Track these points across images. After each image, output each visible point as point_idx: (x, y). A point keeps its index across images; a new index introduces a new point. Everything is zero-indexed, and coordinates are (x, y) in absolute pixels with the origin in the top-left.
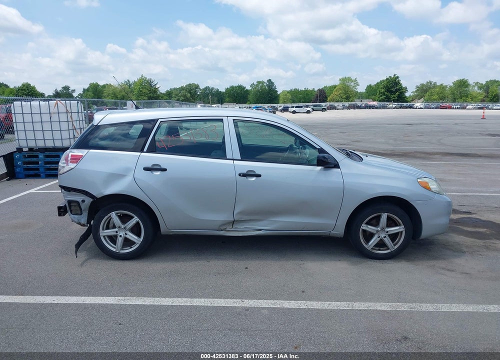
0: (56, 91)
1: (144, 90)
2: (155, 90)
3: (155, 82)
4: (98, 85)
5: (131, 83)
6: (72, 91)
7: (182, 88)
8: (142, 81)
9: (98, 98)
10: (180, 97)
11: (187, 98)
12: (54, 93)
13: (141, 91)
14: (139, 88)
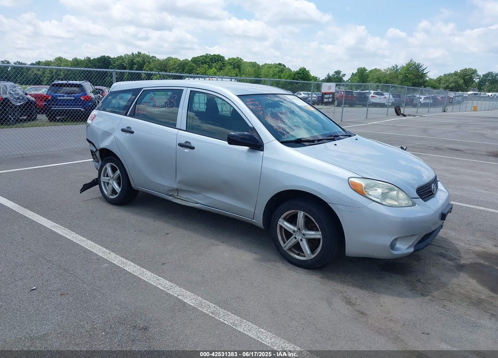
0: (328, 75)
1: (410, 76)
2: (423, 75)
3: (424, 67)
4: (366, 70)
5: (399, 68)
6: (343, 75)
7: (456, 74)
8: (409, 66)
9: (362, 83)
10: (451, 83)
11: (459, 85)
12: (326, 76)
13: (407, 76)
14: (406, 73)
